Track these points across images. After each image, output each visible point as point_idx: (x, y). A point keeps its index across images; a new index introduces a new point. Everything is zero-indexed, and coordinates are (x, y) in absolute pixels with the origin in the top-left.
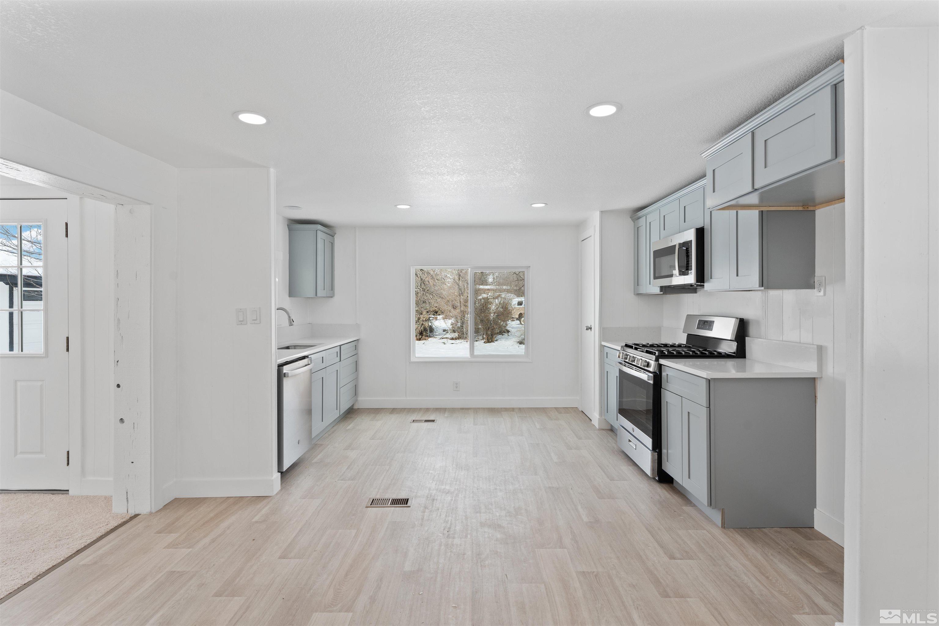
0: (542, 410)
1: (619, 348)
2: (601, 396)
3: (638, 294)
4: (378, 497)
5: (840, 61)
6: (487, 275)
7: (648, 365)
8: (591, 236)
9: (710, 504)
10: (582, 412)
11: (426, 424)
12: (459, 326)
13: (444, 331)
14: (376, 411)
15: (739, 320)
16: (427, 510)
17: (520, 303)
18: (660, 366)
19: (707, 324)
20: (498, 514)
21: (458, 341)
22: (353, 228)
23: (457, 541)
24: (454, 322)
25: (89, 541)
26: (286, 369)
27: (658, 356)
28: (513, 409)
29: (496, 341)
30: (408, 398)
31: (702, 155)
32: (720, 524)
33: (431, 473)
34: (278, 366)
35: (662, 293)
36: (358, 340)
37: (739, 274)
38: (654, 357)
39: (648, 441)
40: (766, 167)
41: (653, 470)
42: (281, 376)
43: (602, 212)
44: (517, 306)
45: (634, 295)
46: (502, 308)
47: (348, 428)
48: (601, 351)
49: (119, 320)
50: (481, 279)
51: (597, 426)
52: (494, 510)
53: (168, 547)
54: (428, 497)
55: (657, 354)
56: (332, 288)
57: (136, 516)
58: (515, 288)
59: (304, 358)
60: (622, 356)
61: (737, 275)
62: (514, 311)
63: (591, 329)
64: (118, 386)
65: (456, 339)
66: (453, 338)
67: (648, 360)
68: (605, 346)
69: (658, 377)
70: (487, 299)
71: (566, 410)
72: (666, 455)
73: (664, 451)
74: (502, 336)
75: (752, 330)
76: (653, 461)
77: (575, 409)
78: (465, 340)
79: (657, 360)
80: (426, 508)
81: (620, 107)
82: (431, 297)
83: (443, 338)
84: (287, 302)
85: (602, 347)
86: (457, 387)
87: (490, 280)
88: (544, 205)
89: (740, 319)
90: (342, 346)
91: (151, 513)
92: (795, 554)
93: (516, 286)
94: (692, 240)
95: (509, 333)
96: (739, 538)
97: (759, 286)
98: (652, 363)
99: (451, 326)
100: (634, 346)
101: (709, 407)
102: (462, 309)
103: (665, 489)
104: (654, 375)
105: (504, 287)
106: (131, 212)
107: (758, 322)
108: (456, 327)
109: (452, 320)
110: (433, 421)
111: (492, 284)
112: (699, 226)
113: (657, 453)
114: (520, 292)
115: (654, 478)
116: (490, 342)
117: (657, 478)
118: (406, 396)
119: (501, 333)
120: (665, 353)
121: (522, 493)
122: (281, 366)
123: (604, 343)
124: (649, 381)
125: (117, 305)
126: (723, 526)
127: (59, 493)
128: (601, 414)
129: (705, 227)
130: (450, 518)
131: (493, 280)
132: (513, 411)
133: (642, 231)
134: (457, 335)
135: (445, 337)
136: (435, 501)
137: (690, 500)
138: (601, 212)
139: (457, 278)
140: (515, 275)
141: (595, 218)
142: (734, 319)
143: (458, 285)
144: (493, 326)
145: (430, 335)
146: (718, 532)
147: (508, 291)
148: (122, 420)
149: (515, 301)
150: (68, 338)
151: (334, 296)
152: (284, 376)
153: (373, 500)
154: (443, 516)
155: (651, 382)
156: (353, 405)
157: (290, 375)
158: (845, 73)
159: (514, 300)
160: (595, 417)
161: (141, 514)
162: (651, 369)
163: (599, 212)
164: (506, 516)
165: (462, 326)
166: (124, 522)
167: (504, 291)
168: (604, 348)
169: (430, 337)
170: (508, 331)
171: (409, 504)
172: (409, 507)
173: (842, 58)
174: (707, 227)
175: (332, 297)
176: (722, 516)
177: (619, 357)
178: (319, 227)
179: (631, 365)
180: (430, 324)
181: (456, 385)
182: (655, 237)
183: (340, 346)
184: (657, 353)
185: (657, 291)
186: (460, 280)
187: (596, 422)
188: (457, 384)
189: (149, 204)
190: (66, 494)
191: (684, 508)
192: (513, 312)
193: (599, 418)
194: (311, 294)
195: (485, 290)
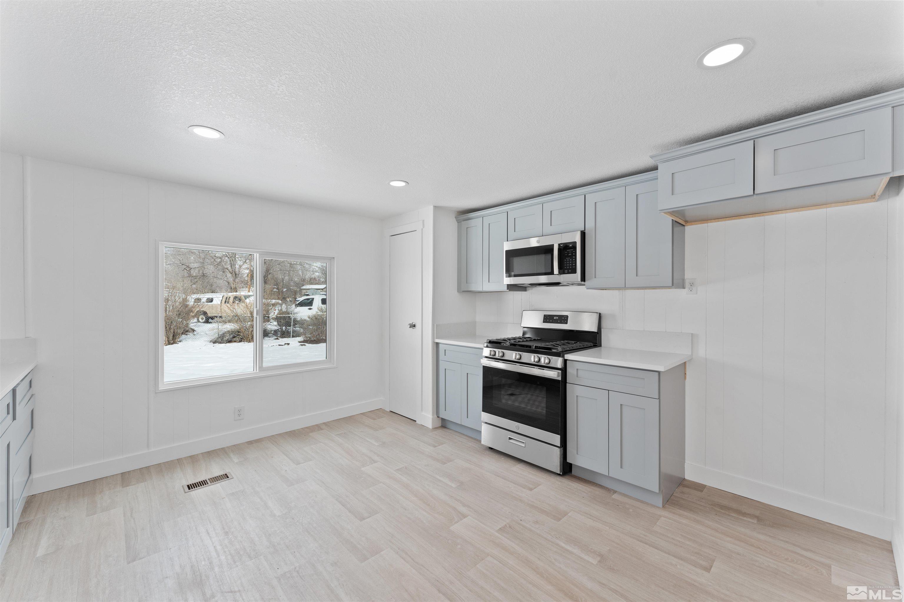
2: (436, 395)
8: (417, 230)
9: (660, 489)
18: (565, 361)
19: (558, 319)
29: (180, 342)
30: (153, 450)
32: (660, 505)
35: (508, 290)
36: (34, 369)
41: (560, 465)
45: (459, 292)
51: (427, 426)
63: (415, 326)
68: (445, 344)
72: (576, 448)
74: (186, 336)
75: (605, 322)
76: (560, 457)
77: (381, 411)
85: (439, 345)
86: (239, 415)
89: (597, 313)
94: (576, 242)
95: (195, 332)
101: (659, 398)
104: (561, 371)
110: (226, 477)
115: (556, 473)
116: (172, 344)
117: (561, 473)
119: (186, 332)
123: (437, 341)
128: (435, 414)
129: (586, 232)
138: (434, 207)
141: (427, 213)
155: (559, 378)
160: (424, 417)
162: (557, 366)
163: (431, 207)
170: (194, 330)
174: (590, 231)
181: (239, 413)
185: (502, 288)
187: (425, 422)
193: (432, 418)
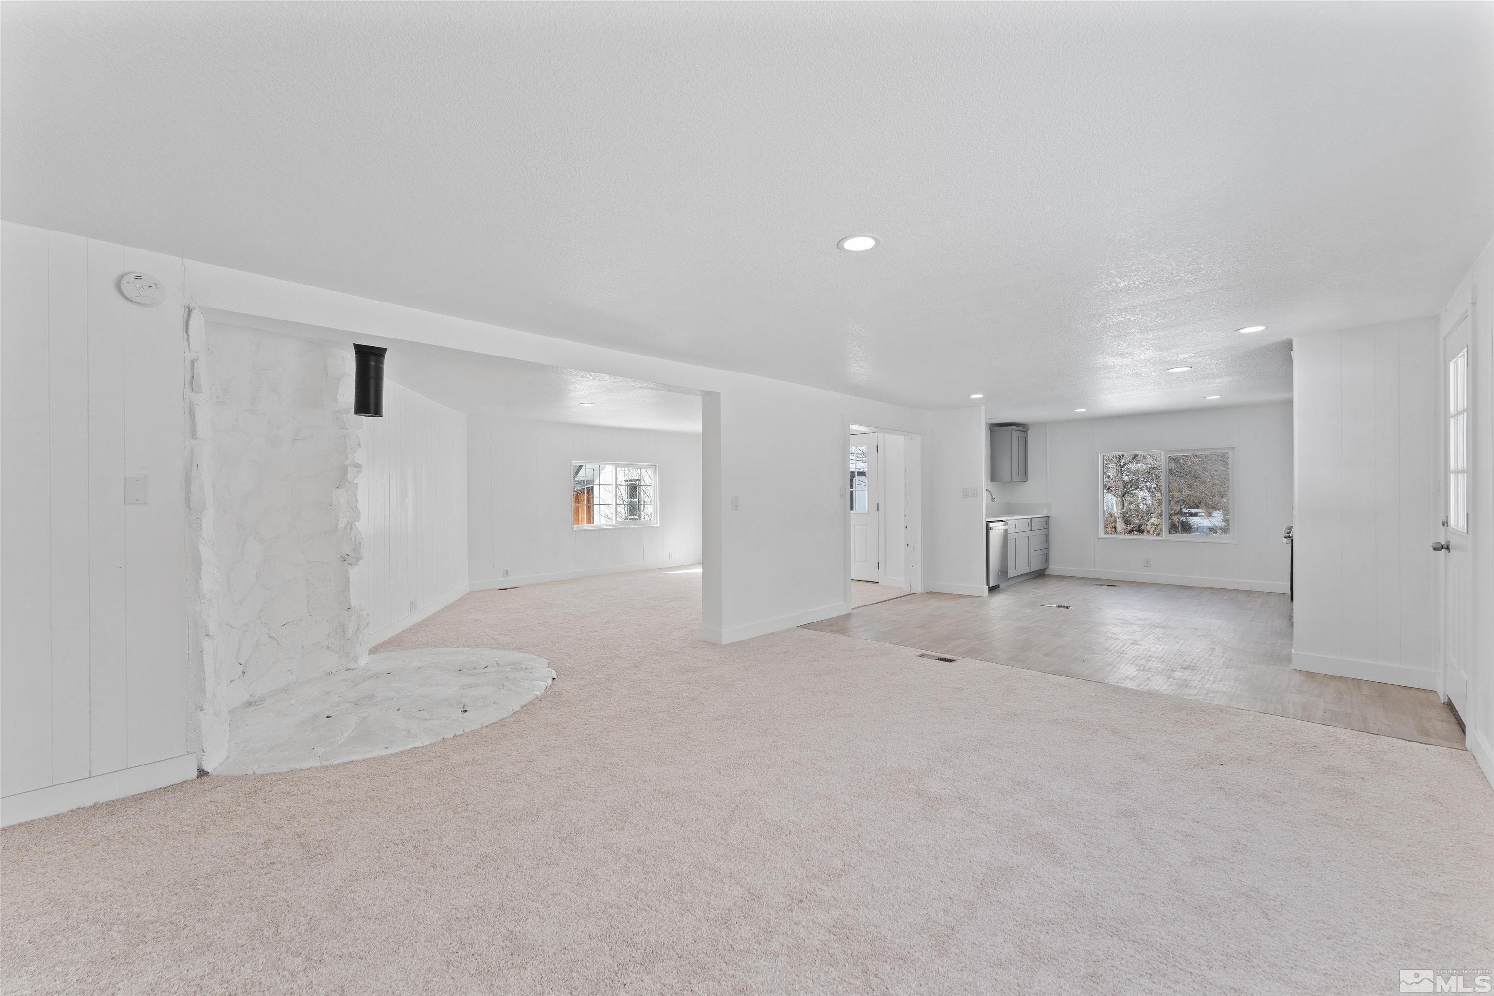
14: (1066, 578)
22: (1043, 424)
26: (991, 525)
34: (986, 523)
36: (1048, 517)
42: (988, 529)
49: (906, 494)
56: (1026, 474)
59: (1002, 521)
64: (906, 527)
84: (991, 487)
90: (1032, 519)
91: (921, 593)
106: (911, 438)
110: (1115, 587)
122: (988, 523)
127: (874, 583)
148: (908, 545)
150: (878, 504)
151: (1027, 480)
152: (990, 529)
156: (1043, 570)
157: (993, 528)
161: (915, 593)
166: (909, 594)
171: (1069, 608)
175: (1025, 482)
178: (1014, 427)
181: (1147, 562)
183: (1031, 519)
188: (1147, 560)
189: (921, 435)
190: (878, 584)
194: (1008, 479)
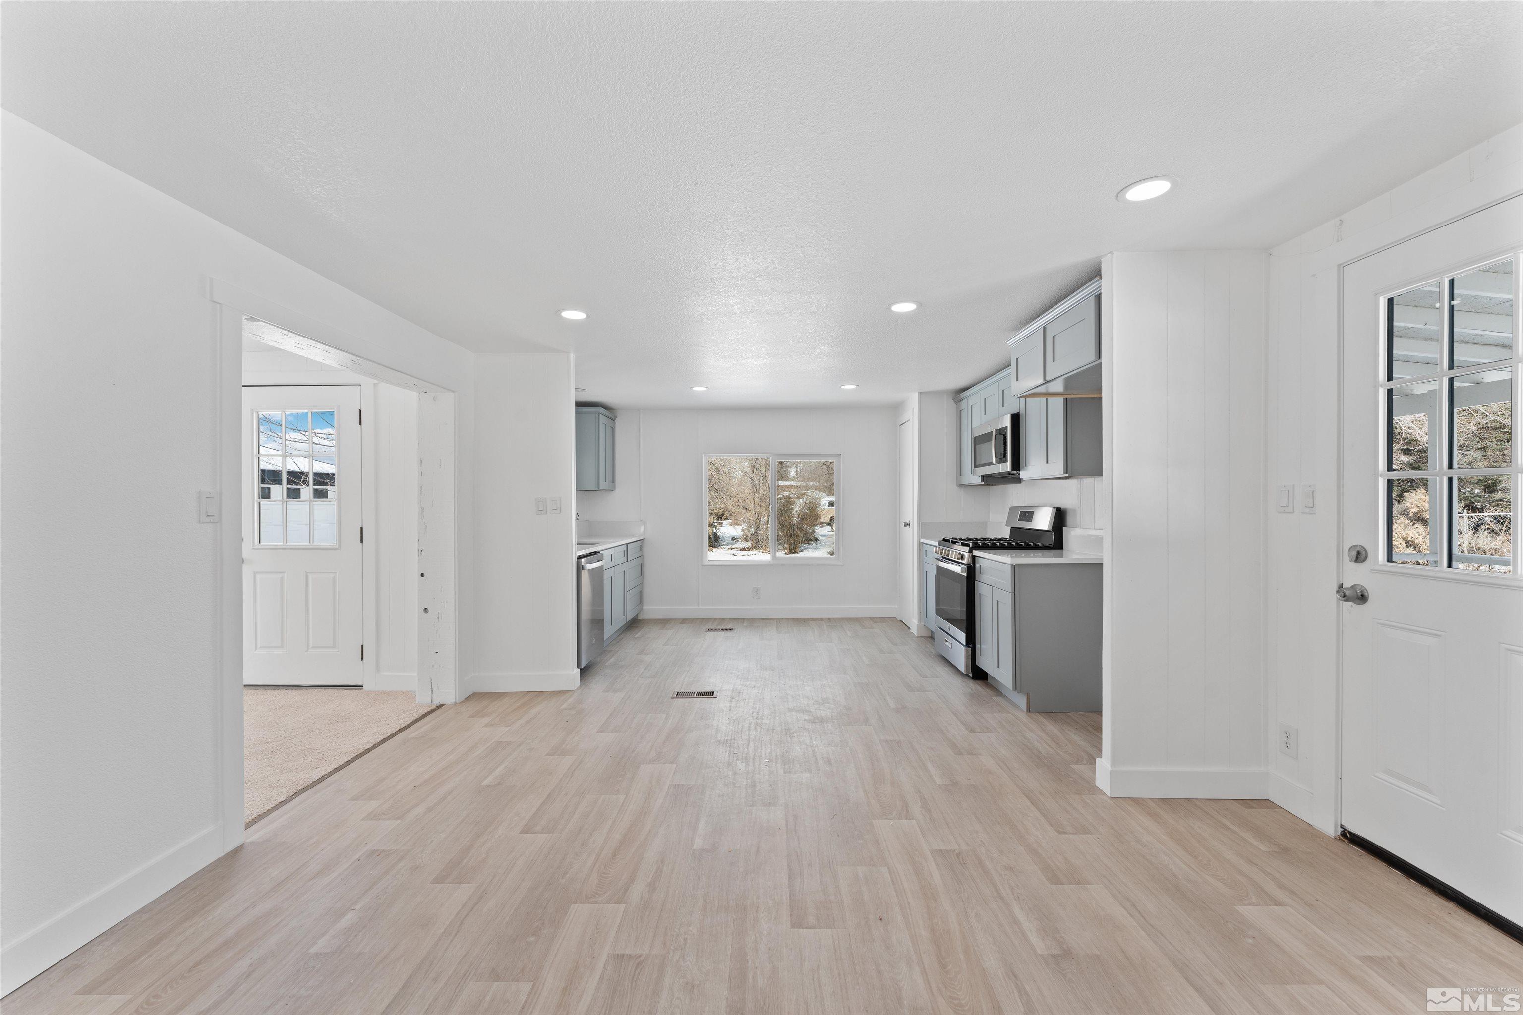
0: (857, 620)
1: (936, 544)
2: (920, 599)
3: (961, 486)
4: (682, 690)
5: (1097, 278)
6: (788, 467)
7: (962, 557)
8: (909, 420)
9: (1016, 689)
10: (900, 622)
11: (724, 632)
12: (753, 533)
13: (733, 539)
14: (664, 622)
15: (1056, 510)
16: (733, 700)
17: (831, 504)
18: (974, 558)
19: (1027, 515)
20: (805, 703)
21: (751, 552)
22: (636, 410)
23: (765, 721)
24: (746, 528)
25: (407, 723)
26: (582, 561)
27: (972, 547)
28: (822, 619)
29: (801, 551)
30: (701, 607)
31: (1008, 343)
32: (1025, 709)
33: (735, 673)
34: (578, 558)
35: (983, 483)
36: (642, 539)
37: (1049, 462)
38: (967, 549)
39: (962, 636)
40: (1054, 361)
41: (967, 666)
43: (921, 393)
44: (827, 507)
45: (957, 485)
46: (808, 509)
47: (636, 636)
48: (920, 549)
49: (422, 509)
50: (782, 471)
51: (915, 633)
52: (802, 700)
53: (486, 725)
54: (733, 691)
55: (971, 546)
56: (613, 478)
57: (441, 706)
58: (826, 484)
59: (596, 553)
60: (939, 551)
61: (1047, 463)
62: (824, 512)
63: (910, 525)
64: (422, 575)
65: (749, 549)
66: (744, 548)
67: (962, 553)
68: (924, 543)
69: (971, 570)
70: (788, 498)
71: (883, 620)
72: (979, 649)
73: (978, 646)
74: (808, 545)
75: (1069, 520)
76: (967, 657)
77: (893, 619)
78: (760, 551)
79: (970, 551)
80: (732, 698)
81: (920, 305)
82: (717, 495)
83: (731, 549)
85: (921, 545)
86: (757, 596)
87: (792, 473)
88: (855, 386)
89: (1057, 508)
91: (455, 703)
92: (1091, 729)
93: (827, 481)
94: (1007, 427)
95: (818, 541)
96: (1041, 718)
97: (1064, 473)
98: (966, 555)
99: (742, 533)
100: (951, 540)
101: (1014, 593)
102: (756, 509)
103: (977, 684)
104: (967, 567)
105: (811, 483)
106: (434, 399)
107: (1074, 511)
108: (749, 534)
109: (744, 526)
110: (731, 630)
111: (794, 479)
112: (1014, 412)
113: (971, 648)
114: (830, 490)
115: (967, 675)
116: (795, 552)
117: (971, 675)
118: (698, 604)
119: (807, 541)
120: (979, 544)
121: (830, 687)
123: (923, 540)
124: (962, 574)
125: (421, 493)
126: (1029, 710)
127: (353, 689)
128: (920, 620)
129: (1020, 413)
130: (758, 706)
131: (795, 474)
132: (822, 621)
133: (964, 414)
134: (750, 544)
135: (734, 546)
136: (741, 694)
137: (1001, 692)
138: (919, 394)
139: (749, 470)
140: (825, 467)
141: (913, 401)
142: (1051, 509)
143: (752, 480)
144: (797, 533)
145: (714, 545)
146: (1023, 716)
147: (816, 489)
148: (426, 610)
149: (825, 500)
150: (362, 529)
151: (615, 488)
152: (583, 569)
153: (678, 693)
154: (751, 704)
155: (965, 574)
156: (637, 615)
157: (585, 567)
158: (1102, 288)
159: (823, 499)
160: (914, 623)
161: (444, 705)
162: (964, 561)
163: (917, 393)
164: (814, 704)
165: (756, 533)
166: (432, 710)
167: (811, 488)
168: (922, 545)
169: (715, 547)
170: (816, 539)
171: (715, 695)
172: (716, 698)
173: (1100, 275)
174: (1022, 413)
175: (613, 490)
176: (1027, 700)
177: (936, 552)
178: (602, 410)
179: (946, 559)
180: (715, 531)
181: (756, 592)
182: (976, 423)
183: (627, 544)
184: (971, 544)
185: (978, 480)
186: (754, 473)
187: (914, 630)
189: (453, 392)
190: (361, 689)
191: (994, 698)
192: (822, 514)
193: (917, 625)
194: (595, 488)
195: (786, 486)
